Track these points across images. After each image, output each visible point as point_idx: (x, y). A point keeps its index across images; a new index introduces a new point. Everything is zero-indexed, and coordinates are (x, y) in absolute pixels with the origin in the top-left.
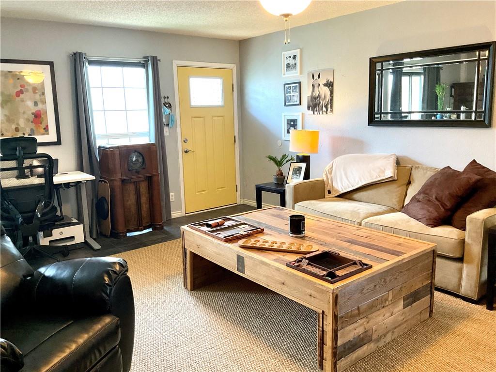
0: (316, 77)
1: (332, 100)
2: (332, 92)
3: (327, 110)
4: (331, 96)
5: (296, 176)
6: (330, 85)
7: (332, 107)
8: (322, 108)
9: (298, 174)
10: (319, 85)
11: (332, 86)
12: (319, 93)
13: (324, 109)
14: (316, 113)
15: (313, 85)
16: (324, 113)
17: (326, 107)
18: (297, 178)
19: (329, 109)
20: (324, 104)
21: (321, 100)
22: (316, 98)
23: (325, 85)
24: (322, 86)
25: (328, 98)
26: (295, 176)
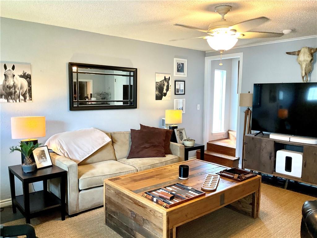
0: (9, 67)
1: (30, 90)
2: (30, 84)
3: (25, 98)
4: (29, 86)
5: (43, 160)
6: (27, 77)
7: (31, 96)
8: (19, 97)
9: (43, 158)
10: (14, 76)
11: (30, 78)
12: (14, 83)
13: (21, 97)
14: (11, 101)
15: (5, 75)
16: (23, 102)
17: (24, 95)
18: (44, 161)
19: (28, 98)
20: (22, 93)
21: (17, 90)
22: (10, 88)
23: (21, 76)
24: (17, 76)
25: (26, 87)
26: (41, 160)
